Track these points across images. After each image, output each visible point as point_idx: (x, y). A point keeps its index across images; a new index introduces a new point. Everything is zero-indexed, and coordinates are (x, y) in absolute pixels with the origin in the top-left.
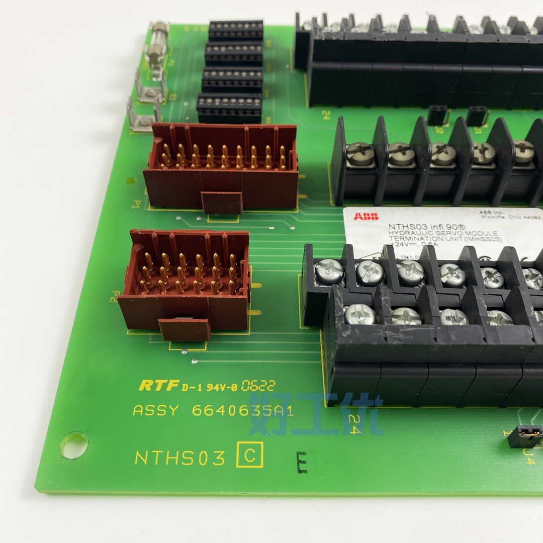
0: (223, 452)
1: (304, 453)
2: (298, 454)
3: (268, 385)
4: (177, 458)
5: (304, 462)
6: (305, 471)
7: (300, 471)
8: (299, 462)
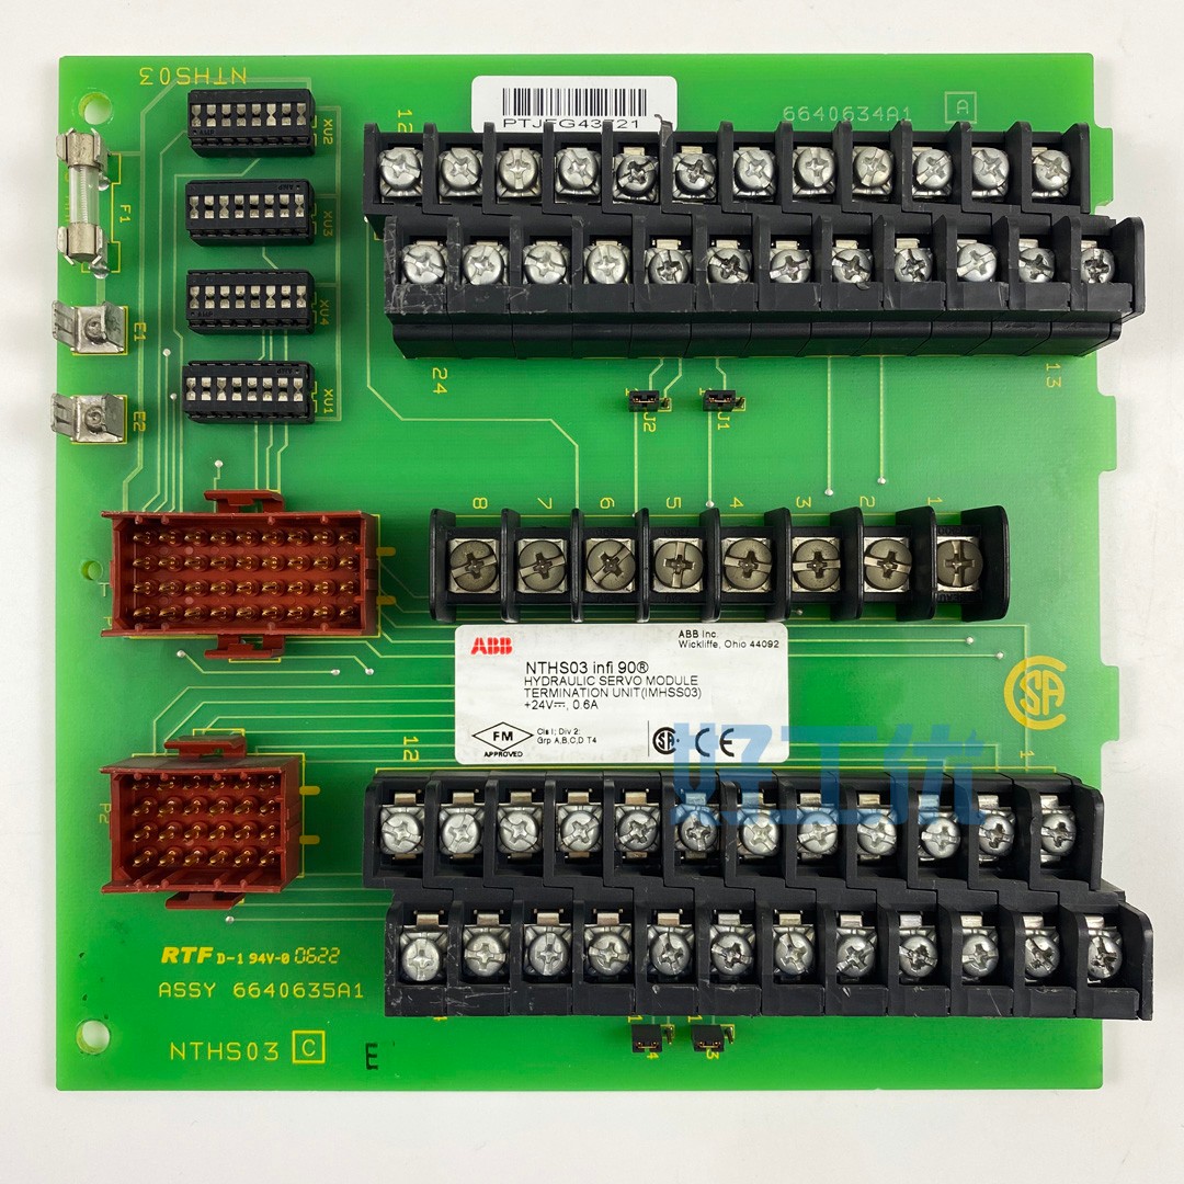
0: (276, 1044)
1: (374, 1045)
2: (368, 1046)
3: (330, 954)
4: (221, 1051)
5: (375, 1056)
6: (376, 1067)
7: (369, 1067)
8: (369, 1056)
